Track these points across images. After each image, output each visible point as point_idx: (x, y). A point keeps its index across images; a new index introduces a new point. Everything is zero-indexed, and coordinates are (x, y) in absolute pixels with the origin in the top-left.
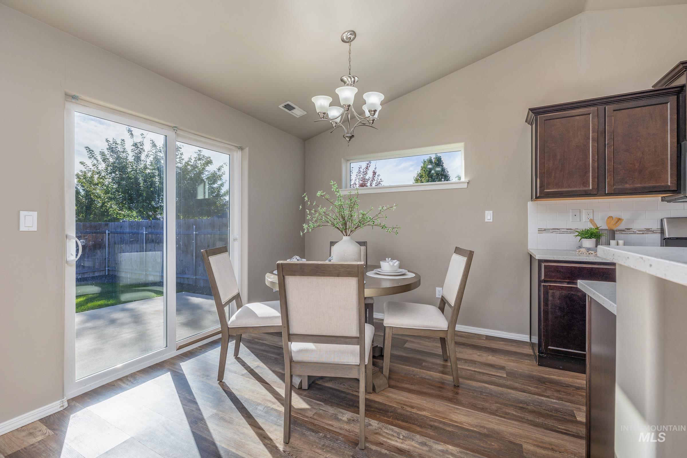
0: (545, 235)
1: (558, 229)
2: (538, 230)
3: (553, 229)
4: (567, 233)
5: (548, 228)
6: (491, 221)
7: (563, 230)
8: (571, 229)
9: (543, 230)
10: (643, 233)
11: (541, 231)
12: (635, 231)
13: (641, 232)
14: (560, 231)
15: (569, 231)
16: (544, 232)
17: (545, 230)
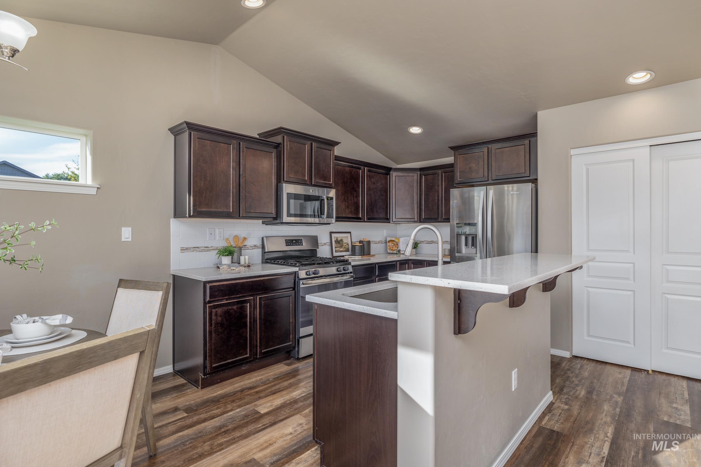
0: (187, 254)
1: (198, 248)
2: (180, 249)
3: (194, 248)
4: (205, 251)
5: (190, 246)
6: (130, 240)
7: (202, 249)
8: (208, 247)
9: (185, 249)
10: (252, 249)
11: (183, 250)
12: (248, 247)
13: (252, 248)
14: (199, 249)
15: (207, 249)
16: (186, 251)
17: (187, 249)
